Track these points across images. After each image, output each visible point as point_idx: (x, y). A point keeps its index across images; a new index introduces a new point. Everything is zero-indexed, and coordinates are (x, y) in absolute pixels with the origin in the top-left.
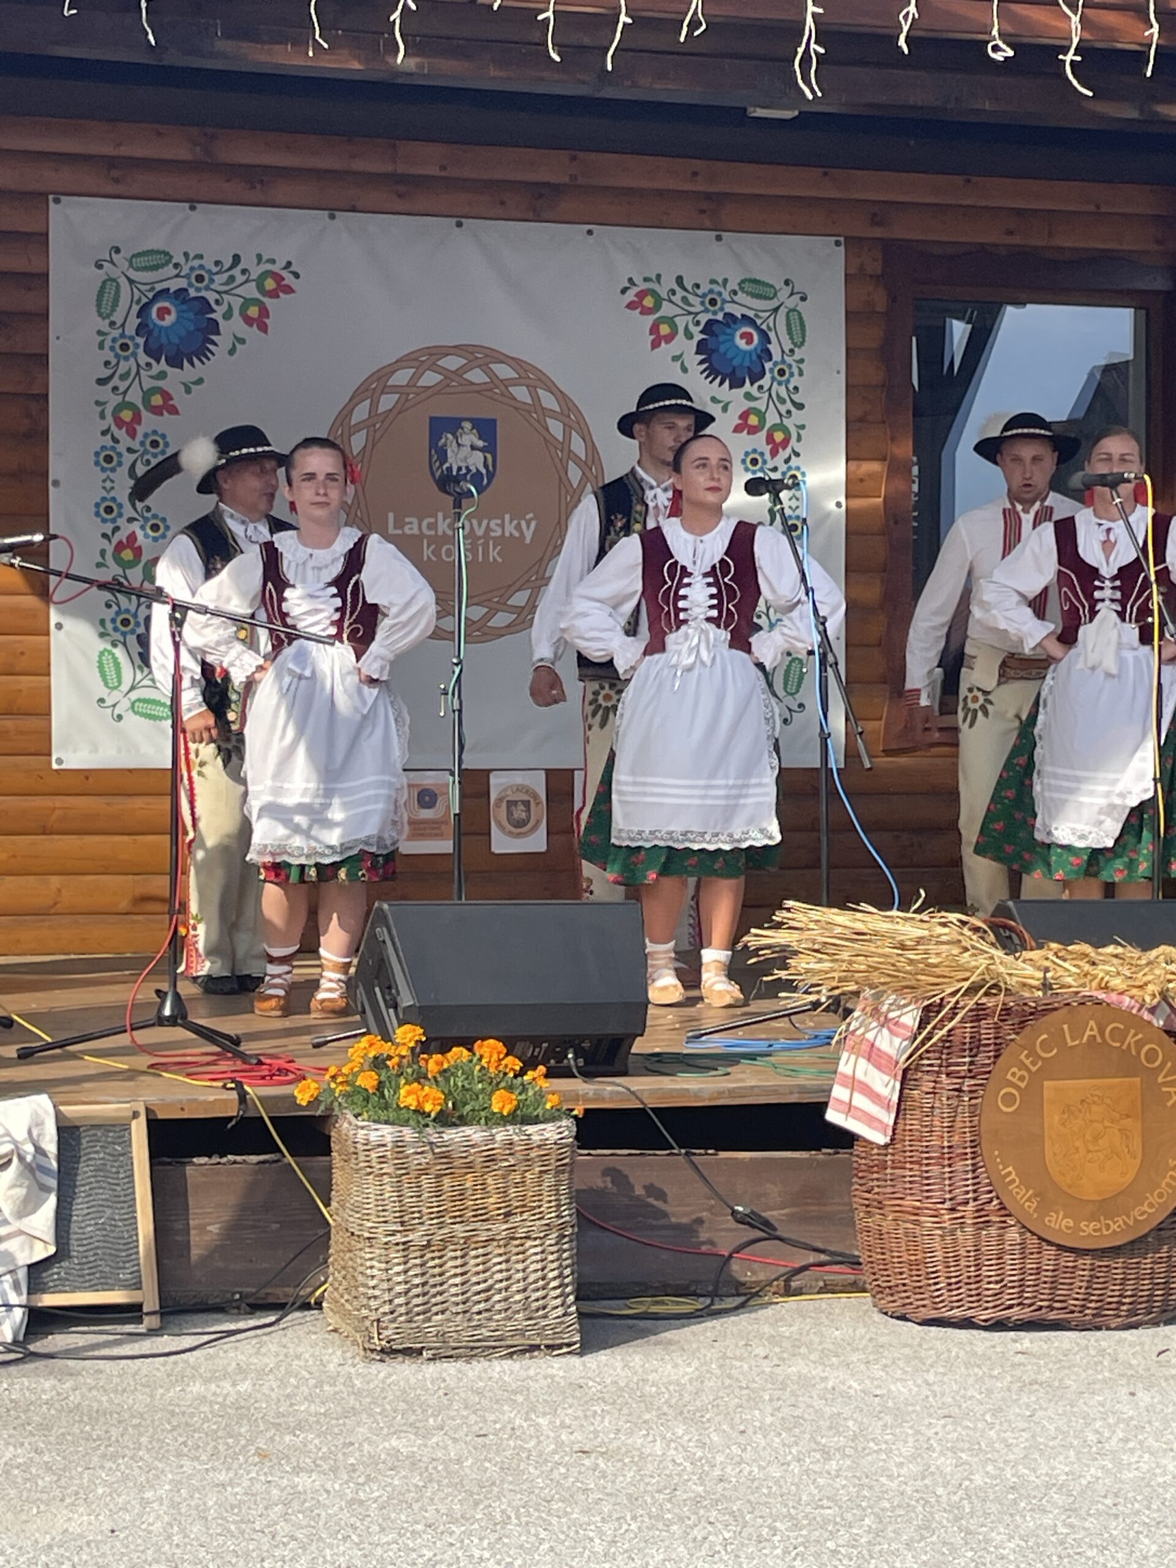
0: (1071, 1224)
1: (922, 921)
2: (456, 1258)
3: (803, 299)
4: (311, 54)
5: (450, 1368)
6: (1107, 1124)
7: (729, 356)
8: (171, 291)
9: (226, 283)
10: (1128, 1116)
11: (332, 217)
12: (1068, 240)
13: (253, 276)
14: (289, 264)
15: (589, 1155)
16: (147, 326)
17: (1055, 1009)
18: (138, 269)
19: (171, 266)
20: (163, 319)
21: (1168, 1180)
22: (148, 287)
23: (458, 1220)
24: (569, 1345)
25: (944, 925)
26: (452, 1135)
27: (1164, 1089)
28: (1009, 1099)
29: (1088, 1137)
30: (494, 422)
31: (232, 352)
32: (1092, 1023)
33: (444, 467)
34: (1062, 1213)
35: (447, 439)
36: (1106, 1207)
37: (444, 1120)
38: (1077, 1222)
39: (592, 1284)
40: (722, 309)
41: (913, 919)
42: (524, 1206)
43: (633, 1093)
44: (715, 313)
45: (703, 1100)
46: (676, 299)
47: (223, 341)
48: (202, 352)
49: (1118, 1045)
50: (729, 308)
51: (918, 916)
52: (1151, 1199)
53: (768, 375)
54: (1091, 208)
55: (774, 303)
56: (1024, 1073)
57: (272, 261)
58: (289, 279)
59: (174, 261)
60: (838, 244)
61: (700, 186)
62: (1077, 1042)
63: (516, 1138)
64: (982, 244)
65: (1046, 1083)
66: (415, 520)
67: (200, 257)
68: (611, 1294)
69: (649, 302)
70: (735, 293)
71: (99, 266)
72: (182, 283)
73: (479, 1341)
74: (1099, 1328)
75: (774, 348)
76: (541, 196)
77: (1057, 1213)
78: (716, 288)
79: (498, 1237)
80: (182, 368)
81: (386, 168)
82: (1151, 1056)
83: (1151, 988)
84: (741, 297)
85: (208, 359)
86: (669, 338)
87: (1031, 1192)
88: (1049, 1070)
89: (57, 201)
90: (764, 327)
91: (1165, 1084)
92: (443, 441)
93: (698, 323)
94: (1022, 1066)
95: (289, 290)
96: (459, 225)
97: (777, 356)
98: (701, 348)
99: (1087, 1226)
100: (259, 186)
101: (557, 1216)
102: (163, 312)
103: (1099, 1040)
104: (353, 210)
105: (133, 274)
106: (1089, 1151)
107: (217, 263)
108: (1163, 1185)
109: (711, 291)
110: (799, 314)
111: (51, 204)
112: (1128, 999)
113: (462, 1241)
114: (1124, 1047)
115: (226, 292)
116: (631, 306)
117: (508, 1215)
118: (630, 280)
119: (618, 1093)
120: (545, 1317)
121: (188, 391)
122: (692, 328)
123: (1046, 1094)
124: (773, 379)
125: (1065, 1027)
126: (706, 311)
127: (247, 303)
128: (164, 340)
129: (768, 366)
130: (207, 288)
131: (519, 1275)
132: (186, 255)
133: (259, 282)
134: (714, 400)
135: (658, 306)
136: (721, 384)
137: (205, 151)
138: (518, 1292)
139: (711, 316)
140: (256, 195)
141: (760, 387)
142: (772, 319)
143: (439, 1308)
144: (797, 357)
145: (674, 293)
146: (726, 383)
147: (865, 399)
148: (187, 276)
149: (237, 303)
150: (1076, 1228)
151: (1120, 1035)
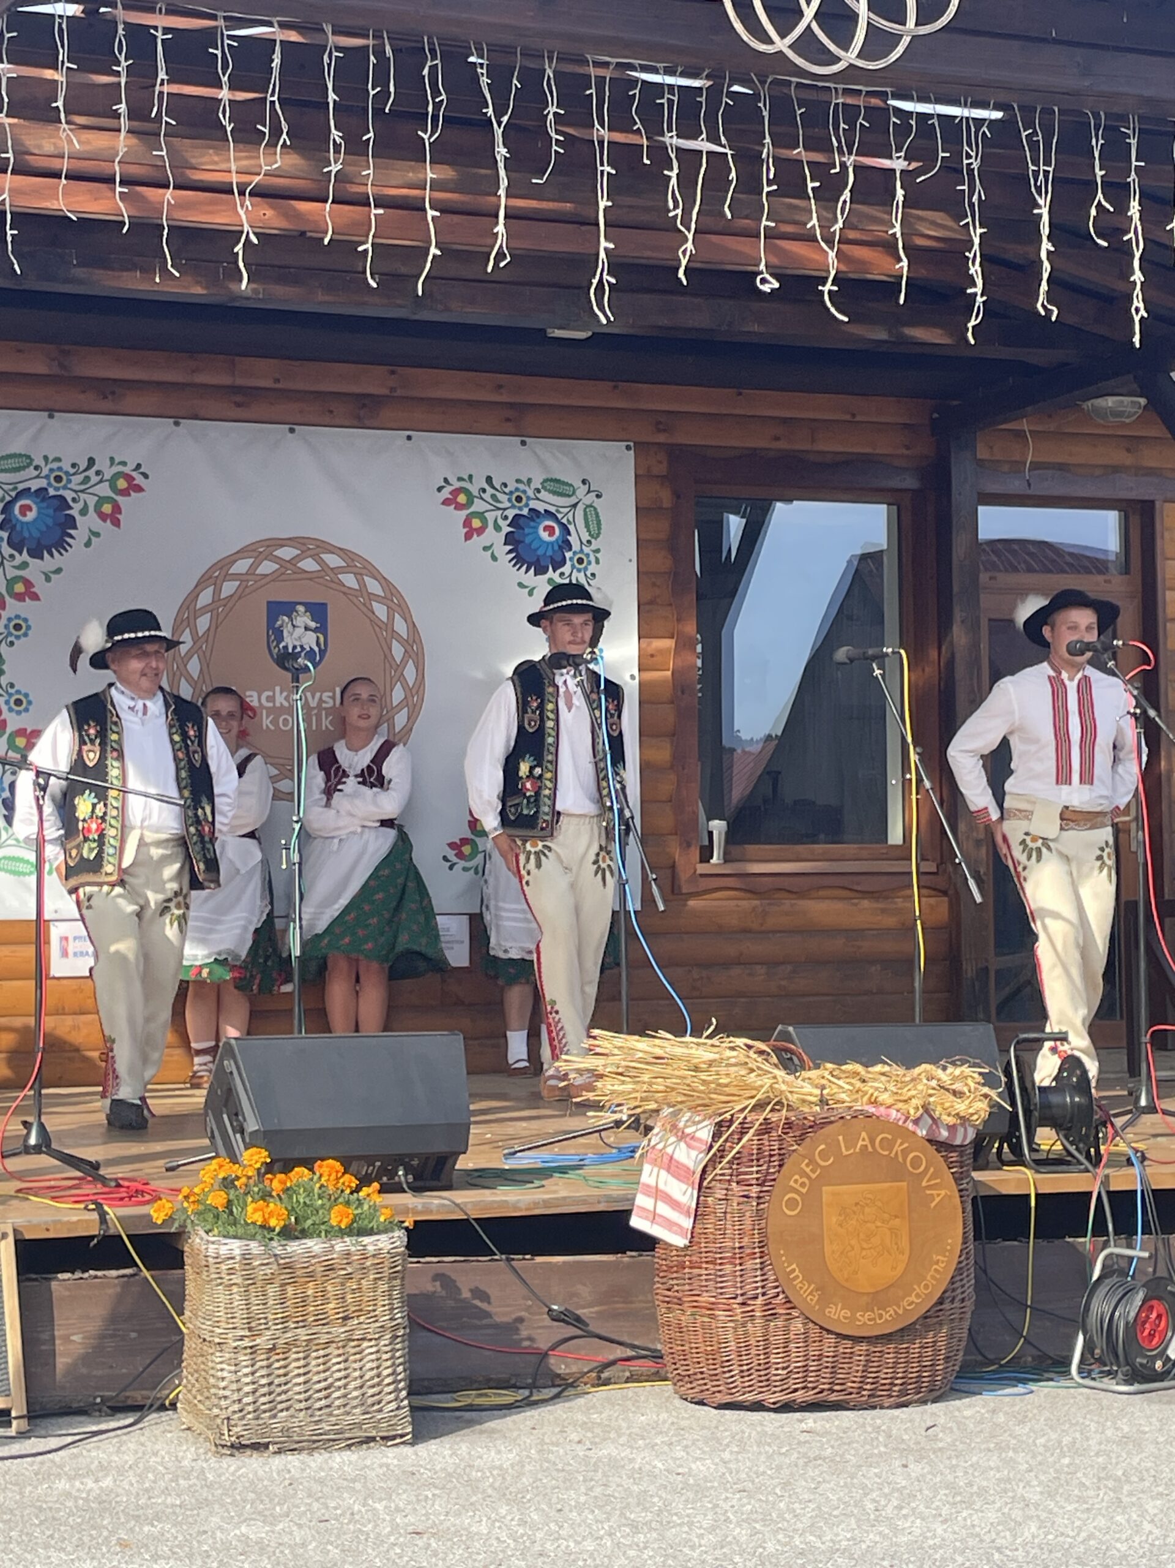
0: (849, 1314)
1: (713, 1046)
2: (298, 1359)
3: (598, 496)
4: (157, 280)
5: (292, 1461)
6: (879, 1224)
7: (534, 546)
8: (33, 490)
9: (82, 483)
10: (896, 1217)
11: (177, 424)
12: (830, 445)
13: (107, 476)
14: (139, 466)
15: (418, 1262)
16: (10, 521)
17: (831, 1122)
18: (2, 471)
19: (32, 468)
20: (25, 515)
21: (932, 1273)
22: (11, 487)
23: (301, 1324)
24: (402, 1436)
25: (732, 1049)
26: (295, 1247)
27: (928, 1192)
28: (791, 1204)
29: (862, 1236)
30: (324, 605)
31: (88, 544)
32: (864, 1134)
33: (281, 646)
34: (840, 1306)
35: (283, 621)
36: (878, 1299)
37: (288, 1233)
38: (853, 1314)
39: (423, 1380)
40: (527, 505)
41: (705, 1044)
42: (361, 1310)
43: (457, 1205)
44: (520, 509)
45: (521, 1210)
46: (486, 496)
47: (80, 534)
48: (60, 544)
49: (886, 1153)
50: (533, 504)
51: (709, 1042)
52: (918, 1290)
53: (568, 563)
54: (848, 417)
55: (573, 500)
56: (805, 1180)
57: (124, 464)
58: (139, 480)
59: (35, 464)
60: (628, 448)
61: (505, 398)
62: (852, 1151)
63: (353, 1249)
64: (755, 449)
65: (824, 1188)
66: (255, 694)
67: (58, 460)
68: (440, 1389)
69: (462, 499)
70: (539, 491)
72: (43, 483)
73: (321, 1434)
74: (874, 1408)
75: (573, 539)
76: (364, 406)
77: (836, 1305)
78: (521, 487)
79: (337, 1339)
80: (42, 558)
81: (225, 380)
82: (916, 1163)
83: (914, 1102)
84: (543, 495)
85: (67, 551)
86: (480, 531)
87: (813, 1286)
88: (825, 1177)
90: (564, 521)
91: (929, 1187)
92: (279, 623)
93: (506, 518)
94: (803, 1174)
95: (139, 489)
96: (292, 431)
97: (576, 546)
98: (509, 539)
99: (863, 1316)
100: (110, 397)
101: (391, 1319)
102: (25, 509)
103: (870, 1149)
104: (195, 417)
106: (863, 1249)
107: (74, 465)
108: (929, 1278)
109: (517, 489)
110: (595, 509)
112: (894, 1112)
113: (304, 1344)
114: (892, 1155)
115: (82, 491)
116: (446, 502)
117: (345, 1318)
118: (446, 480)
119: (444, 1205)
120: (380, 1411)
121: (48, 579)
122: (500, 522)
123: (825, 1198)
124: (573, 567)
125: (841, 1138)
126: (513, 507)
127: (102, 500)
128: (26, 534)
129: (568, 555)
130: (65, 488)
131: (357, 1374)
132: (46, 458)
133: (112, 482)
134: (521, 585)
135: (470, 502)
136: (527, 571)
137: (62, 366)
138: (356, 1389)
139: (517, 512)
140: (108, 405)
141: (562, 574)
142: (571, 514)
143: (284, 1405)
144: (593, 547)
145: (484, 491)
146: (532, 571)
147: (654, 585)
148: (47, 477)
149: (92, 501)
150: (852, 1318)
151: (888, 1144)
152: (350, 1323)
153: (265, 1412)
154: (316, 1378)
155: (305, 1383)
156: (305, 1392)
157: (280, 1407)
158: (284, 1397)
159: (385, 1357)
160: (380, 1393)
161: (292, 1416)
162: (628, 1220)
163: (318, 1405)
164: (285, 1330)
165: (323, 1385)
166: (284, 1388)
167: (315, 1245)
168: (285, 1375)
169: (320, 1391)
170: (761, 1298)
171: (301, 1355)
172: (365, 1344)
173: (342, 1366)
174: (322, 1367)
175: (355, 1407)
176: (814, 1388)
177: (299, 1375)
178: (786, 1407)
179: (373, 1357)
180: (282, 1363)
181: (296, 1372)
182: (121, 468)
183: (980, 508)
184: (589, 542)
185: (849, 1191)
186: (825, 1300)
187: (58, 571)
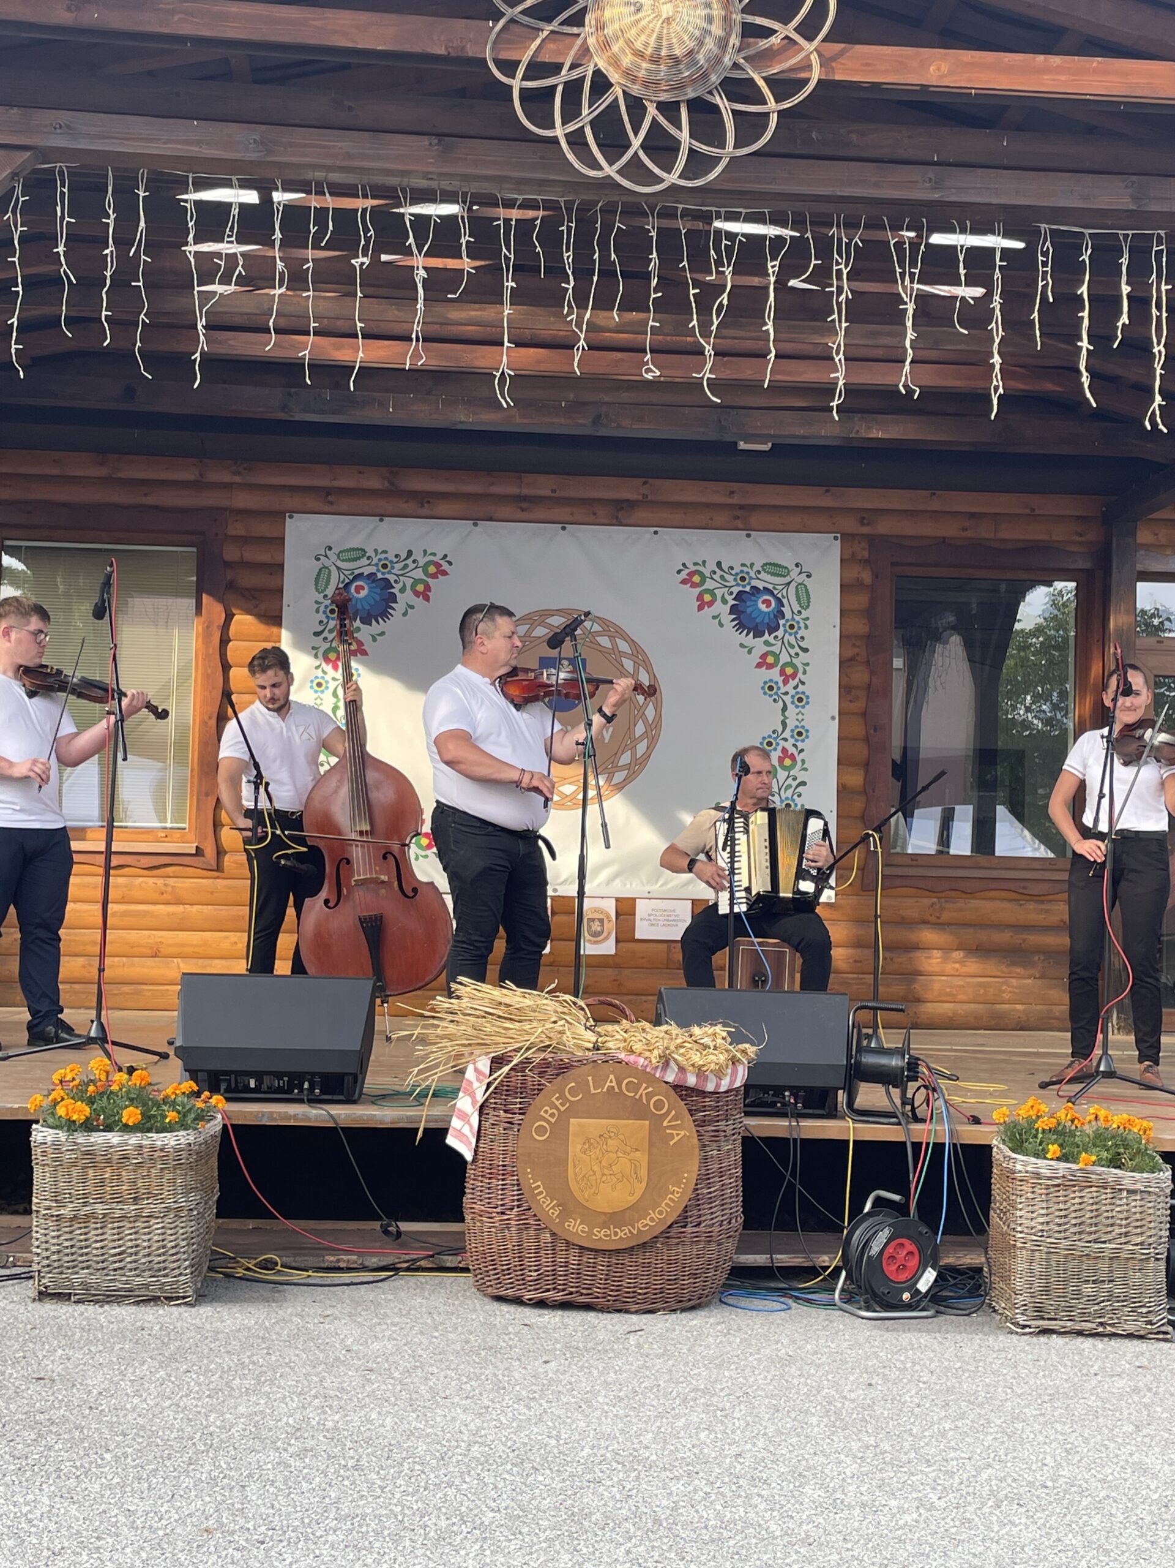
0: (586, 1229)
1: (544, 998)
3: (809, 576)
5: (91, 1310)
6: (620, 1154)
7: (754, 615)
8: (365, 574)
9: (402, 569)
10: (637, 1150)
11: (475, 525)
12: (1010, 534)
13: (421, 564)
14: (445, 556)
18: (343, 561)
19: (365, 558)
20: (359, 593)
21: (667, 1201)
22: (350, 572)
23: (99, 1200)
24: (184, 1298)
26: (96, 1138)
27: (668, 1132)
28: (541, 1130)
29: (603, 1163)
31: (405, 614)
32: (612, 1077)
34: (579, 1221)
36: (615, 1218)
38: (591, 1229)
40: (749, 583)
42: (149, 1193)
44: (744, 586)
46: (716, 577)
47: (399, 607)
48: (384, 614)
49: (631, 1094)
50: (754, 583)
52: (653, 1215)
53: (782, 629)
54: (1028, 511)
55: (788, 579)
56: (554, 1111)
57: (434, 554)
58: (445, 566)
59: (367, 555)
60: (836, 538)
61: (735, 500)
62: (598, 1091)
64: (943, 537)
65: (572, 1120)
67: (385, 552)
69: (696, 579)
70: (759, 572)
71: (318, 559)
72: (373, 569)
73: (114, 1291)
74: (621, 1312)
75: (786, 610)
76: (621, 508)
77: (575, 1220)
78: (745, 569)
79: (129, 1215)
80: (371, 624)
81: (512, 490)
82: (659, 1105)
84: (763, 575)
85: (389, 619)
86: (710, 604)
87: (556, 1203)
88: (574, 1111)
89: (291, 517)
90: (779, 596)
91: (669, 1127)
93: (731, 593)
94: (553, 1106)
95: (444, 573)
96: (564, 528)
97: (788, 615)
98: (733, 610)
99: (599, 1232)
100: (426, 505)
101: (174, 1202)
102: (359, 589)
103: (617, 1090)
104: (491, 519)
105: (340, 564)
106: (603, 1174)
107: (396, 556)
108: (664, 1205)
109: (742, 571)
110: (806, 586)
111: (287, 519)
112: (642, 1060)
113: (101, 1217)
114: (637, 1097)
115: (402, 575)
116: (684, 582)
117: (136, 1199)
118: (684, 565)
119: (321, 1115)
120: (165, 1276)
121: (375, 640)
122: (727, 597)
123: (571, 1129)
124: (785, 631)
125: (590, 1078)
126: (738, 585)
127: (417, 581)
128: (359, 607)
129: (782, 622)
130: (390, 573)
131: (145, 1244)
132: (376, 551)
133: (425, 568)
134: (742, 645)
135: (703, 582)
136: (747, 635)
137: (391, 483)
138: (145, 1256)
139: (741, 589)
140: (425, 511)
141: (776, 637)
142: (784, 591)
143: (85, 1265)
144: (803, 616)
145: (715, 573)
146: (751, 634)
147: (854, 645)
148: (377, 565)
149: (409, 582)
150: (590, 1233)
151: (635, 1088)
152: (140, 1202)
153: (68, 1268)
154: (111, 1245)
155: (102, 1248)
156: (103, 1255)
157: (81, 1265)
158: (84, 1258)
159: (169, 1232)
160: (164, 1261)
161: (91, 1274)
162: (445, 1138)
163: (111, 1267)
164: (85, 1204)
165: (118, 1250)
166: (85, 1251)
167: (114, 1138)
168: (86, 1240)
169: (115, 1255)
170: (516, 1209)
171: (99, 1225)
172: (154, 1221)
173: (132, 1237)
174: (116, 1237)
175: (144, 1271)
176: (564, 1290)
177: (96, 1242)
178: (541, 1304)
179: (159, 1231)
180: (83, 1230)
181: (95, 1238)
182: (432, 558)
183: (1139, 584)
184: (799, 612)
185: (595, 1125)
186: (565, 1214)
187: (382, 634)
